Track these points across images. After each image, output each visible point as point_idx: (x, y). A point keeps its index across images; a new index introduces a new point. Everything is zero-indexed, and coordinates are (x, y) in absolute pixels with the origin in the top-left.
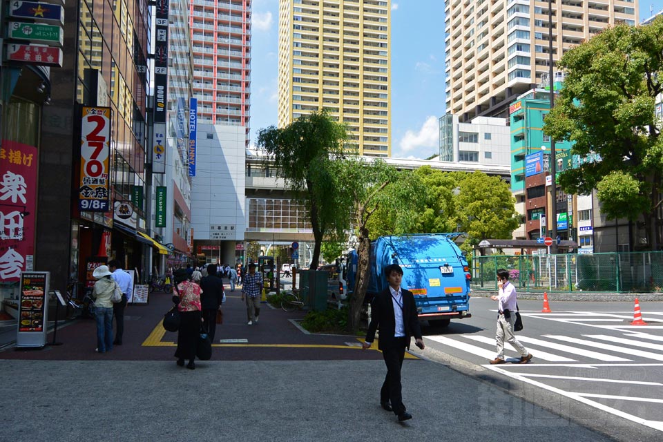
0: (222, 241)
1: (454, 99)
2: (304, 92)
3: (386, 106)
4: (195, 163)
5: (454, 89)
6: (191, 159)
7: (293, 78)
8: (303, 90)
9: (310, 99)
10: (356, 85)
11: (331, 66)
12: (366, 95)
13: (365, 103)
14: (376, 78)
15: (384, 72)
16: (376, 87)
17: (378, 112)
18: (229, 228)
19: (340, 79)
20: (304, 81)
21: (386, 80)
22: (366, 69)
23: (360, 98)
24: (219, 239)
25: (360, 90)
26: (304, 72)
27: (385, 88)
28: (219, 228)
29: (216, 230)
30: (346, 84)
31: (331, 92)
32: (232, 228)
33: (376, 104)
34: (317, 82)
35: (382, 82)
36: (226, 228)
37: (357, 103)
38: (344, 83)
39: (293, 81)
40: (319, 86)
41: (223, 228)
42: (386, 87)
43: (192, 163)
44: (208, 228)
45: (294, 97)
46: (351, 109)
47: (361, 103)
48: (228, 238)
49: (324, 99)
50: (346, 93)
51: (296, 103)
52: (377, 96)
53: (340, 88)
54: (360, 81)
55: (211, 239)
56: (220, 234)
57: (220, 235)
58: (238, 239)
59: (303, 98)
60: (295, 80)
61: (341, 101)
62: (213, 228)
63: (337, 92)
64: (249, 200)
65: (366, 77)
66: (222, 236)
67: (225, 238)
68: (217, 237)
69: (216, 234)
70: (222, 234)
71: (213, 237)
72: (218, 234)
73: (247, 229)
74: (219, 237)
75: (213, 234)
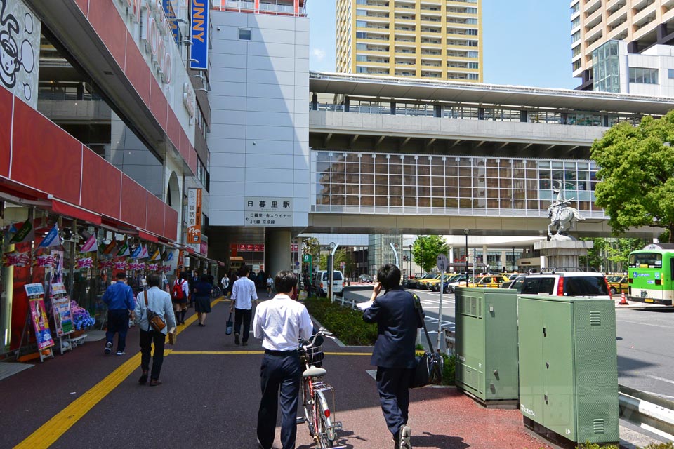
0: (267, 228)
1: (586, 42)
2: (371, 51)
3: (477, 67)
4: (204, 37)
5: (586, 27)
6: (196, 28)
7: (357, 33)
8: (370, 47)
9: (379, 59)
10: (438, 41)
11: (405, 17)
12: (450, 53)
13: (449, 64)
14: (464, 32)
15: (473, 23)
16: (464, 43)
17: (466, 75)
18: (280, 204)
19: (417, 34)
20: (370, 36)
21: (476, 34)
22: (450, 20)
23: (443, 58)
24: (261, 224)
25: (443, 47)
26: (370, 25)
27: (474, 44)
28: (262, 204)
29: (256, 208)
30: (424, 40)
31: (405, 50)
32: (286, 204)
33: (464, 65)
34: (387, 37)
35: (471, 36)
36: (274, 204)
37: (439, 63)
38: (422, 38)
39: (357, 37)
40: (391, 43)
41: (268, 204)
42: (477, 42)
43: (198, 37)
44: (242, 204)
45: (359, 58)
46: (431, 72)
47: (444, 64)
48: (279, 223)
49: (396, 59)
50: (424, 51)
51: (360, 65)
52: (464, 54)
53: (417, 45)
54: (442, 35)
55: (248, 224)
56: (264, 215)
57: (264, 218)
58: (297, 224)
59: (370, 59)
60: (359, 35)
61: (418, 62)
62: (250, 204)
63: (413, 50)
64: (315, 153)
65: (450, 31)
66: (267, 219)
67: (273, 222)
68: (258, 222)
69: (256, 216)
70: (268, 216)
71: (250, 221)
72: (261, 215)
73: (313, 206)
74: (261, 222)
75: (252, 215)
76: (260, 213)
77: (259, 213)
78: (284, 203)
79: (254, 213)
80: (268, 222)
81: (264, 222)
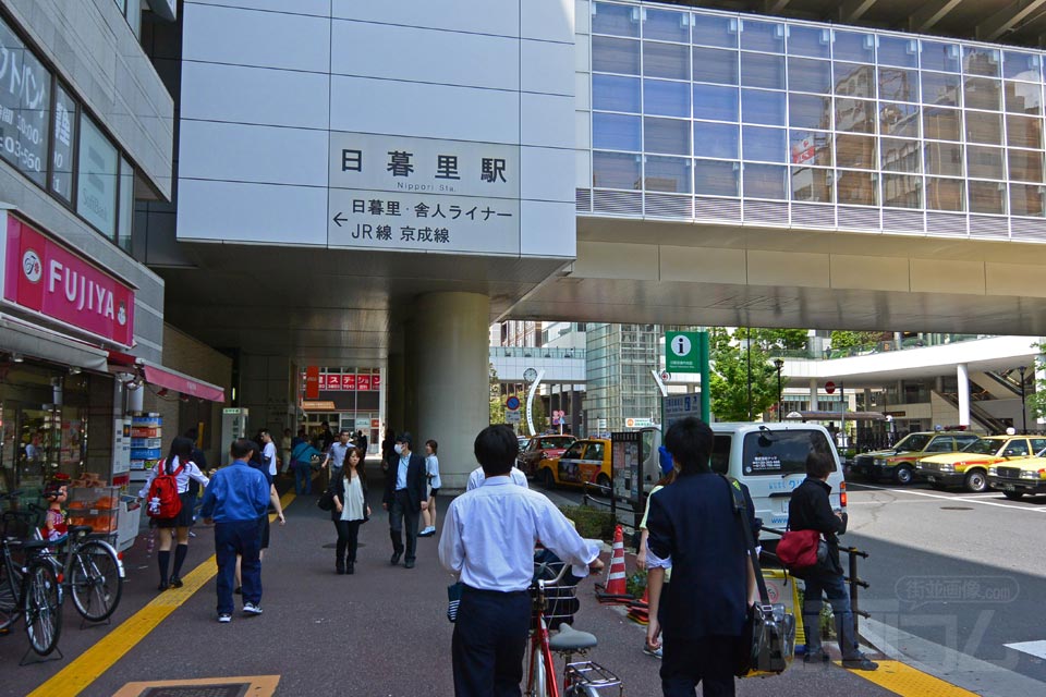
18: (470, 168)
24: (396, 243)
28: (400, 164)
29: (377, 179)
32: (491, 170)
36: (448, 166)
41: (424, 166)
44: (319, 159)
48: (468, 240)
55: (342, 240)
56: (408, 204)
58: (532, 248)
62: (351, 160)
66: (419, 223)
67: (442, 235)
68: (385, 232)
69: (376, 208)
70: (421, 210)
71: (350, 227)
72: (394, 207)
73: (582, 195)
74: (396, 233)
75: (357, 206)
76: (393, 198)
77: (385, 199)
78: (486, 163)
79: (367, 197)
80: (425, 234)
81: (407, 233)
